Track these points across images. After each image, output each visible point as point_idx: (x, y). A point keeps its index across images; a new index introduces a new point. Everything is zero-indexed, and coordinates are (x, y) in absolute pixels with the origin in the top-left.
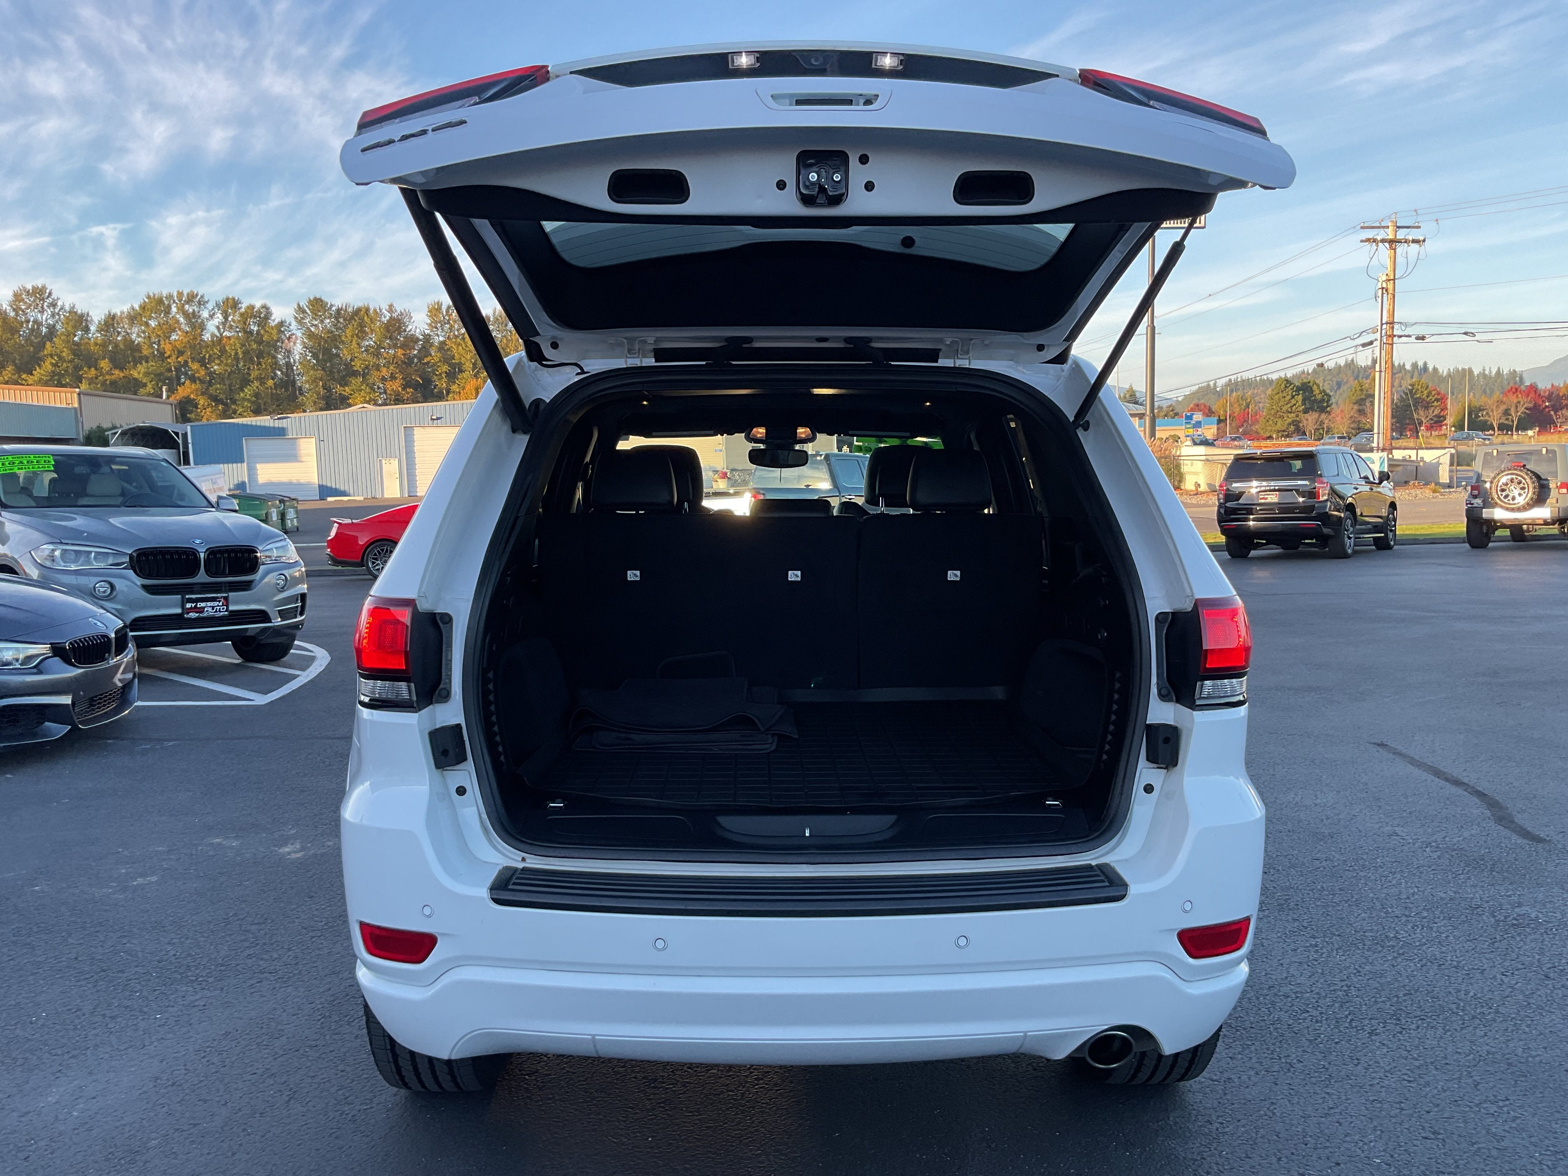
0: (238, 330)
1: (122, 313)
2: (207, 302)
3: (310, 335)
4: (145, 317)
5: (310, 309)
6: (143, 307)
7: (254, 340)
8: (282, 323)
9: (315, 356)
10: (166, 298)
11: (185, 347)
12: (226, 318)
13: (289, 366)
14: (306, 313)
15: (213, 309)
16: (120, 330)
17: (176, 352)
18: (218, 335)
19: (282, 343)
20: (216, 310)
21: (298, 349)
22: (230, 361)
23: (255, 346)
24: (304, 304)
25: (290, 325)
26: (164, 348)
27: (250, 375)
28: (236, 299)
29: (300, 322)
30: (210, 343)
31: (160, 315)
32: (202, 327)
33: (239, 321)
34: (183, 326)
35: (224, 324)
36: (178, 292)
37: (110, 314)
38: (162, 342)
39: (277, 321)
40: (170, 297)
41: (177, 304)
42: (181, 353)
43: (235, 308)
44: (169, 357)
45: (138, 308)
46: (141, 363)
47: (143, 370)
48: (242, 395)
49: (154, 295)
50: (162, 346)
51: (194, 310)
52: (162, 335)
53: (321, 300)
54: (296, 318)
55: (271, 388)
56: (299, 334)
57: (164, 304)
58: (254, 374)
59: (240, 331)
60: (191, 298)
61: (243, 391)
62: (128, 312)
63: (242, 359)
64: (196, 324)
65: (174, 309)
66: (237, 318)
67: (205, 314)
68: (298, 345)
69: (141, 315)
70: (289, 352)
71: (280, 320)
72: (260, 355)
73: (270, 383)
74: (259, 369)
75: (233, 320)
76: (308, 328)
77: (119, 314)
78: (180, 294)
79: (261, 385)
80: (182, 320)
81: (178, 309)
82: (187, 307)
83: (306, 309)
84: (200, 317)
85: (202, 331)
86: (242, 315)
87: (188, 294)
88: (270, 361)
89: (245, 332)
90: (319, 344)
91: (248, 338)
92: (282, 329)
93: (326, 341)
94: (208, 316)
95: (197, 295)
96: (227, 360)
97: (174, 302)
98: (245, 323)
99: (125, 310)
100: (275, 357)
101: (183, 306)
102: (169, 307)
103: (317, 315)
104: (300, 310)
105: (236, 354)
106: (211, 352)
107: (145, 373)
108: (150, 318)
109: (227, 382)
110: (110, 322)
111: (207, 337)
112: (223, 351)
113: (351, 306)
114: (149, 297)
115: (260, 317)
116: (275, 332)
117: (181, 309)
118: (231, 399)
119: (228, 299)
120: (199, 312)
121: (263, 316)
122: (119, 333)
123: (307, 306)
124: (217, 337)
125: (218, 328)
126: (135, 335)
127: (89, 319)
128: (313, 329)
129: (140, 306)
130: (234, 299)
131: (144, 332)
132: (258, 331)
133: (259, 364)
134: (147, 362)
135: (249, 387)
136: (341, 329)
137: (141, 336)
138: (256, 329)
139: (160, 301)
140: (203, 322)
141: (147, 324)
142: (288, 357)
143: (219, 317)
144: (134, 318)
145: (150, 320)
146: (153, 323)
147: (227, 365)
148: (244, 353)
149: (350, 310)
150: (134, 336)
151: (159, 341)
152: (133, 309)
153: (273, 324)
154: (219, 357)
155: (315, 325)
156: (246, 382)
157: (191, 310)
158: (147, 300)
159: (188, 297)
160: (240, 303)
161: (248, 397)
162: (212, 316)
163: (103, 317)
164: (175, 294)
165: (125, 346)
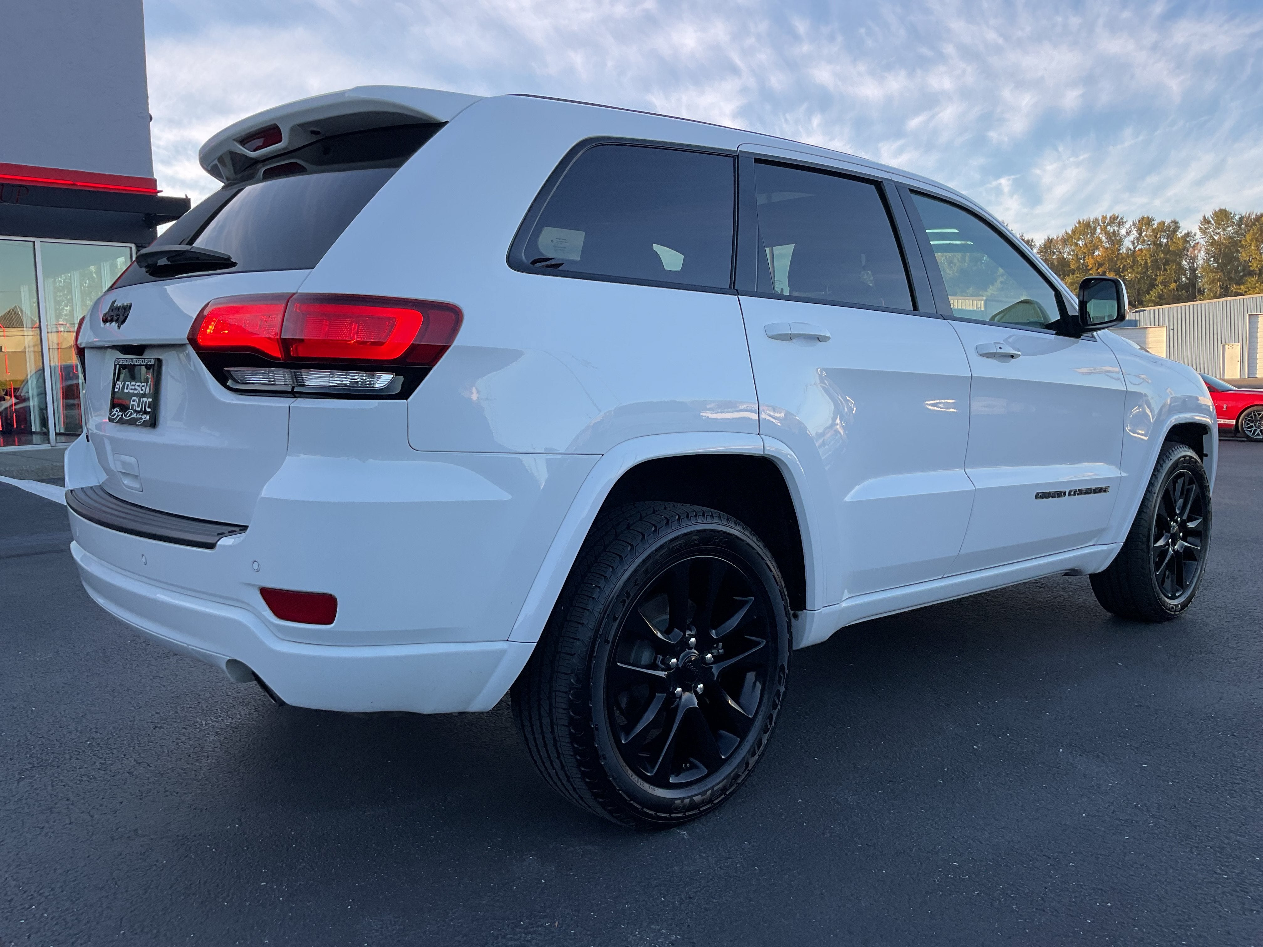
0: (1149, 243)
1: (1058, 237)
2: (1126, 222)
3: (1214, 243)
4: (1075, 238)
5: (1214, 220)
6: (1074, 232)
7: (1162, 251)
8: (1188, 235)
9: (1216, 261)
10: (1093, 222)
11: (1104, 260)
12: (1140, 234)
13: (1193, 270)
14: (1211, 223)
15: (1130, 228)
16: (1055, 250)
17: (1097, 265)
18: (1132, 248)
19: (1188, 251)
20: (1133, 228)
21: (1201, 256)
22: (1140, 269)
23: (1162, 256)
24: (1209, 215)
25: (1195, 235)
26: (1087, 262)
27: (1156, 280)
28: (1150, 217)
29: (1204, 231)
30: (1124, 255)
31: (1087, 236)
32: (1120, 242)
33: (1150, 236)
34: (1104, 244)
35: (1138, 239)
36: (1103, 216)
37: (1048, 239)
38: (1087, 258)
39: (1183, 233)
40: (1096, 221)
41: (1101, 226)
42: (1100, 265)
43: (1149, 225)
44: (1091, 269)
45: (1070, 233)
46: (1069, 276)
47: (1069, 281)
48: (1148, 296)
49: (1084, 221)
50: (1087, 260)
51: (1114, 230)
52: (1087, 252)
53: (1225, 211)
54: (1201, 228)
55: (1174, 289)
56: (1202, 242)
57: (1091, 227)
58: (1160, 279)
59: (1151, 244)
60: (1113, 219)
61: (1149, 293)
62: (1063, 236)
63: (1150, 267)
64: (1115, 240)
65: (1098, 231)
66: (1150, 233)
67: (1123, 232)
68: (1202, 252)
69: (1072, 237)
70: (1194, 259)
71: (1186, 232)
72: (1167, 263)
73: (1173, 285)
74: (1164, 275)
75: (1146, 235)
76: (1211, 236)
77: (1055, 238)
78: (1104, 218)
79: (1165, 288)
80: (1104, 239)
81: (1102, 230)
82: (1109, 228)
83: (1211, 220)
84: (1119, 235)
85: (1120, 247)
86: (1153, 230)
87: (1110, 217)
88: (1174, 267)
89: (1155, 244)
90: (1220, 250)
91: (1157, 249)
92: (1188, 239)
93: (1226, 247)
94: (1125, 234)
95: (1118, 217)
96: (1138, 268)
97: (1099, 225)
98: (1156, 237)
99: (1060, 235)
100: (1179, 264)
101: (1106, 227)
102: (1095, 229)
103: (1219, 224)
104: (1206, 221)
105: (1146, 263)
106: (1125, 263)
107: (1071, 283)
108: (1079, 239)
109: (1137, 287)
110: (1049, 244)
111: (1123, 250)
112: (1135, 262)
113: (1255, 214)
114: (1079, 223)
115: (1169, 231)
116: (1180, 243)
117: (1104, 230)
118: (1138, 301)
119: (1143, 218)
120: (1118, 231)
121: (1172, 229)
122: (1054, 253)
123: (1212, 218)
124: (1131, 250)
125: (1133, 243)
126: (1066, 254)
127: (1033, 244)
128: (1216, 237)
129: (1072, 231)
130: (1148, 218)
131: (1073, 251)
132: (1167, 244)
133: (1165, 270)
134: (1073, 274)
135: (1154, 290)
136: (1242, 234)
137: (1070, 254)
138: (1165, 240)
139: (1088, 225)
140: (1121, 239)
141: (1076, 244)
142: (1193, 263)
143: (1135, 234)
144: (1066, 240)
145: (1078, 240)
146: (1081, 243)
147: (1137, 273)
148: (1152, 261)
149: (1253, 217)
150: (1065, 256)
151: (1084, 257)
152: (1067, 233)
153: (1179, 235)
154: (1131, 267)
155: (1218, 234)
156: (1152, 286)
157: (1112, 230)
158: (1077, 225)
159: (1110, 220)
160: (1153, 220)
161: (1153, 298)
162: (1128, 233)
163: (1043, 242)
164: (1100, 219)
165: (1058, 262)
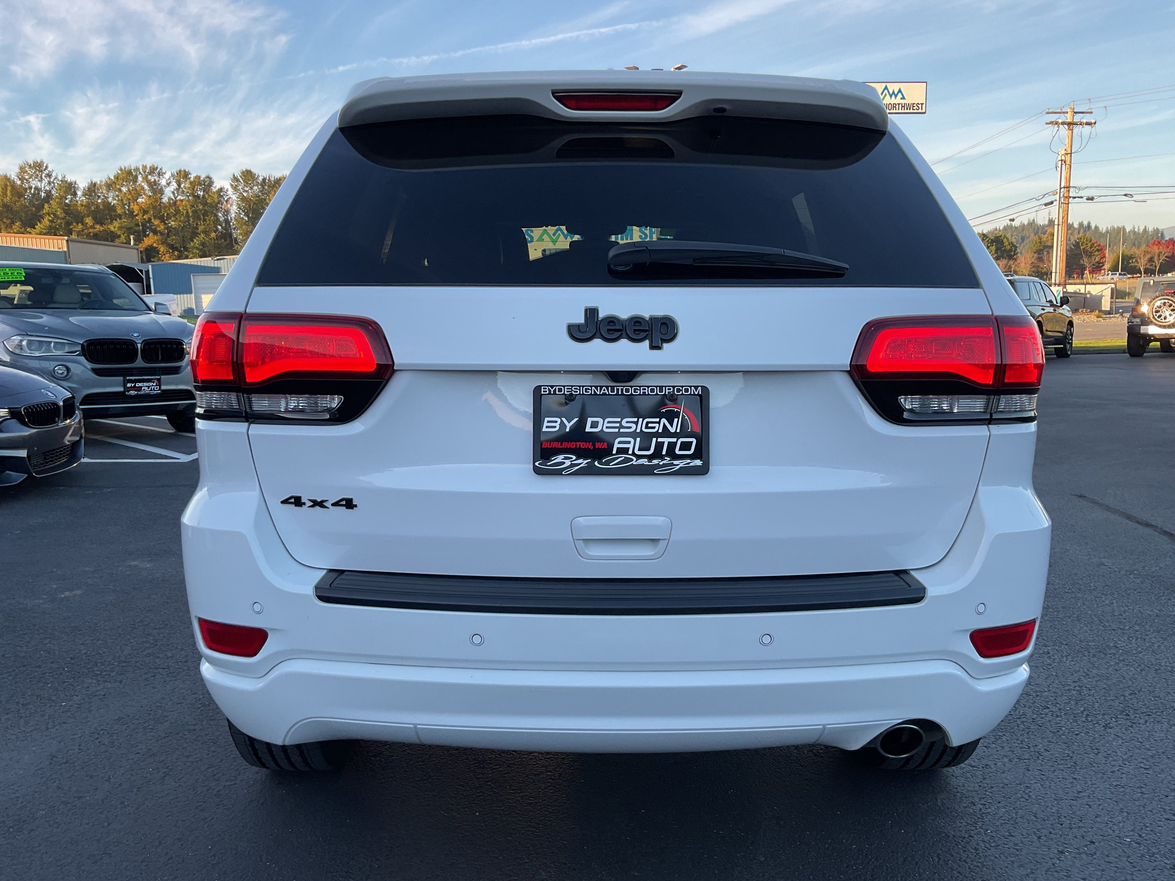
0: (188, 194)
1: (101, 182)
2: (165, 173)
3: (243, 199)
4: (118, 184)
5: (242, 179)
6: (117, 177)
7: (200, 202)
8: (221, 190)
9: (247, 214)
10: (134, 170)
11: (149, 207)
12: (179, 186)
13: (227, 222)
14: (240, 181)
15: (169, 179)
16: (99, 194)
17: (142, 212)
18: (173, 198)
19: (222, 205)
20: (172, 180)
21: (234, 209)
22: (182, 218)
23: (201, 207)
24: (238, 175)
25: (227, 191)
26: (133, 209)
27: (198, 229)
28: (187, 171)
29: (235, 188)
30: (167, 204)
31: (130, 183)
32: (162, 192)
33: (189, 188)
34: (147, 192)
35: (178, 190)
36: (143, 165)
37: (92, 183)
38: (132, 204)
39: (217, 188)
40: (137, 169)
41: (142, 174)
42: (145, 212)
43: (186, 178)
44: (137, 215)
45: (113, 178)
46: (116, 220)
47: (117, 225)
48: (192, 244)
49: (125, 169)
50: (131, 207)
51: (155, 179)
52: (131, 199)
53: (250, 171)
54: (232, 185)
55: (214, 238)
56: (234, 197)
57: (132, 175)
58: (201, 228)
59: (190, 196)
60: (153, 170)
61: (193, 241)
62: (106, 181)
63: (191, 216)
64: (157, 190)
65: (140, 179)
66: (188, 185)
67: (163, 182)
68: (234, 206)
69: (114, 183)
70: (227, 212)
71: (220, 187)
72: (205, 214)
73: (213, 235)
74: (204, 225)
75: (185, 188)
76: (241, 193)
77: (99, 183)
78: (145, 167)
79: (206, 236)
80: (146, 187)
81: (143, 179)
82: (149, 177)
83: (240, 178)
84: (159, 184)
85: (161, 196)
86: (191, 183)
87: (150, 167)
88: (212, 218)
89: (194, 196)
90: (250, 206)
91: (196, 201)
92: (222, 194)
93: (254, 204)
94: (165, 184)
95: (157, 168)
96: (181, 217)
97: (140, 173)
98: (193, 189)
99: (104, 180)
100: (216, 216)
101: (147, 177)
102: (136, 177)
103: (247, 183)
104: (235, 179)
105: (187, 212)
106: (168, 212)
107: (119, 227)
108: (122, 185)
109: (181, 234)
110: (92, 189)
111: (165, 200)
112: (178, 211)
113: (273, 176)
114: (121, 170)
115: (204, 185)
116: (216, 196)
117: (145, 179)
118: (184, 247)
119: (180, 171)
120: (159, 181)
121: (208, 183)
122: (99, 197)
123: (240, 176)
124: (173, 200)
125: (173, 193)
126: (111, 198)
127: (76, 186)
128: (245, 194)
129: (115, 177)
130: (185, 171)
131: (118, 196)
132: (204, 196)
133: (205, 220)
134: (120, 219)
135: (197, 238)
136: (266, 194)
137: (115, 199)
138: (202, 193)
139: (129, 173)
140: (161, 189)
141: (120, 190)
142: (227, 215)
143: (174, 185)
144: (110, 185)
145: (122, 187)
146: (124, 189)
147: (180, 221)
148: (193, 212)
149: (272, 179)
150: (110, 200)
151: (129, 203)
152: (109, 179)
153: (214, 190)
154: (174, 215)
155: (246, 191)
156: (195, 234)
157: (153, 180)
158: (119, 172)
159: (150, 169)
160: (190, 174)
161: (197, 245)
162: (168, 184)
163: (87, 185)
164: (141, 168)
165: (103, 206)
